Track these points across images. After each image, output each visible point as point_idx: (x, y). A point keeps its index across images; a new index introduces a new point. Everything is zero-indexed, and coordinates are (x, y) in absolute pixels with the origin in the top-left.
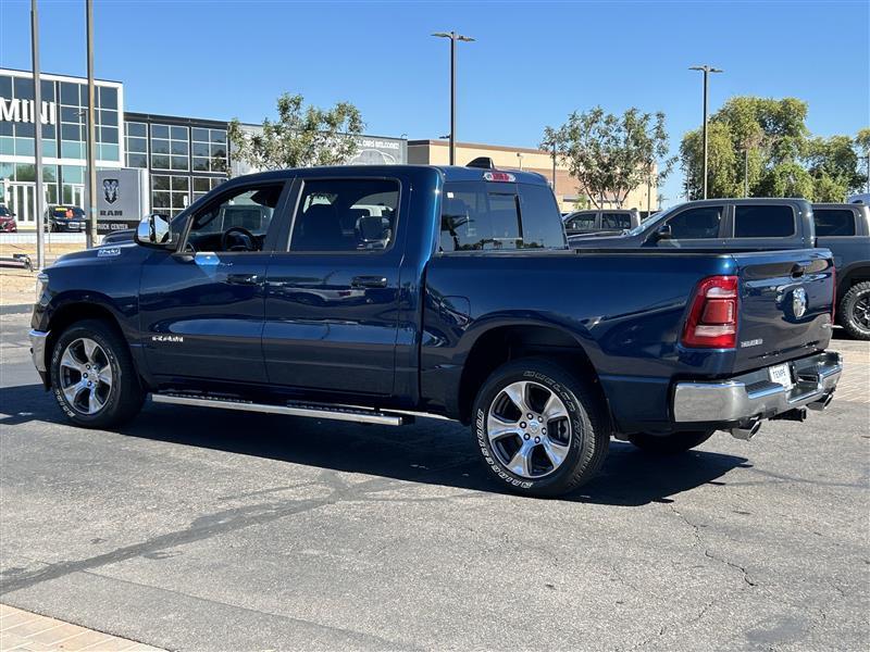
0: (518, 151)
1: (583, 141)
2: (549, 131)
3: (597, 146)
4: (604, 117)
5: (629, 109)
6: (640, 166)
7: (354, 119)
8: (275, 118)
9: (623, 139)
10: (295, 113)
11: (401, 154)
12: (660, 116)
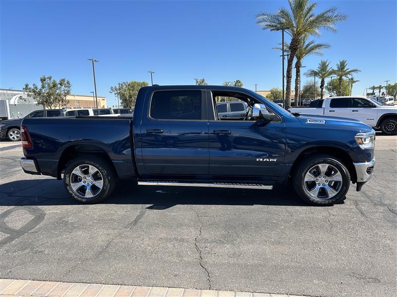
10: (49, 81)
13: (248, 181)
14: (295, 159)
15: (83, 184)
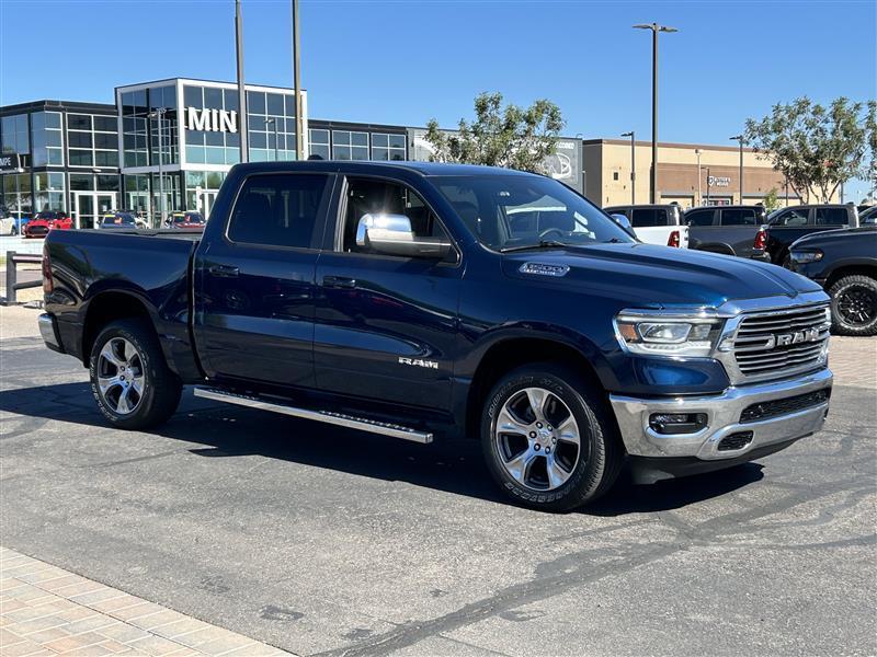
0: (697, 149)
1: (787, 133)
2: (750, 123)
3: (804, 138)
4: (811, 108)
5: (837, 99)
6: (850, 159)
7: (553, 117)
8: (472, 118)
9: (829, 131)
10: (494, 112)
11: (577, 154)
12: (872, 105)
13: (408, 420)
14: (474, 370)
15: (120, 382)
